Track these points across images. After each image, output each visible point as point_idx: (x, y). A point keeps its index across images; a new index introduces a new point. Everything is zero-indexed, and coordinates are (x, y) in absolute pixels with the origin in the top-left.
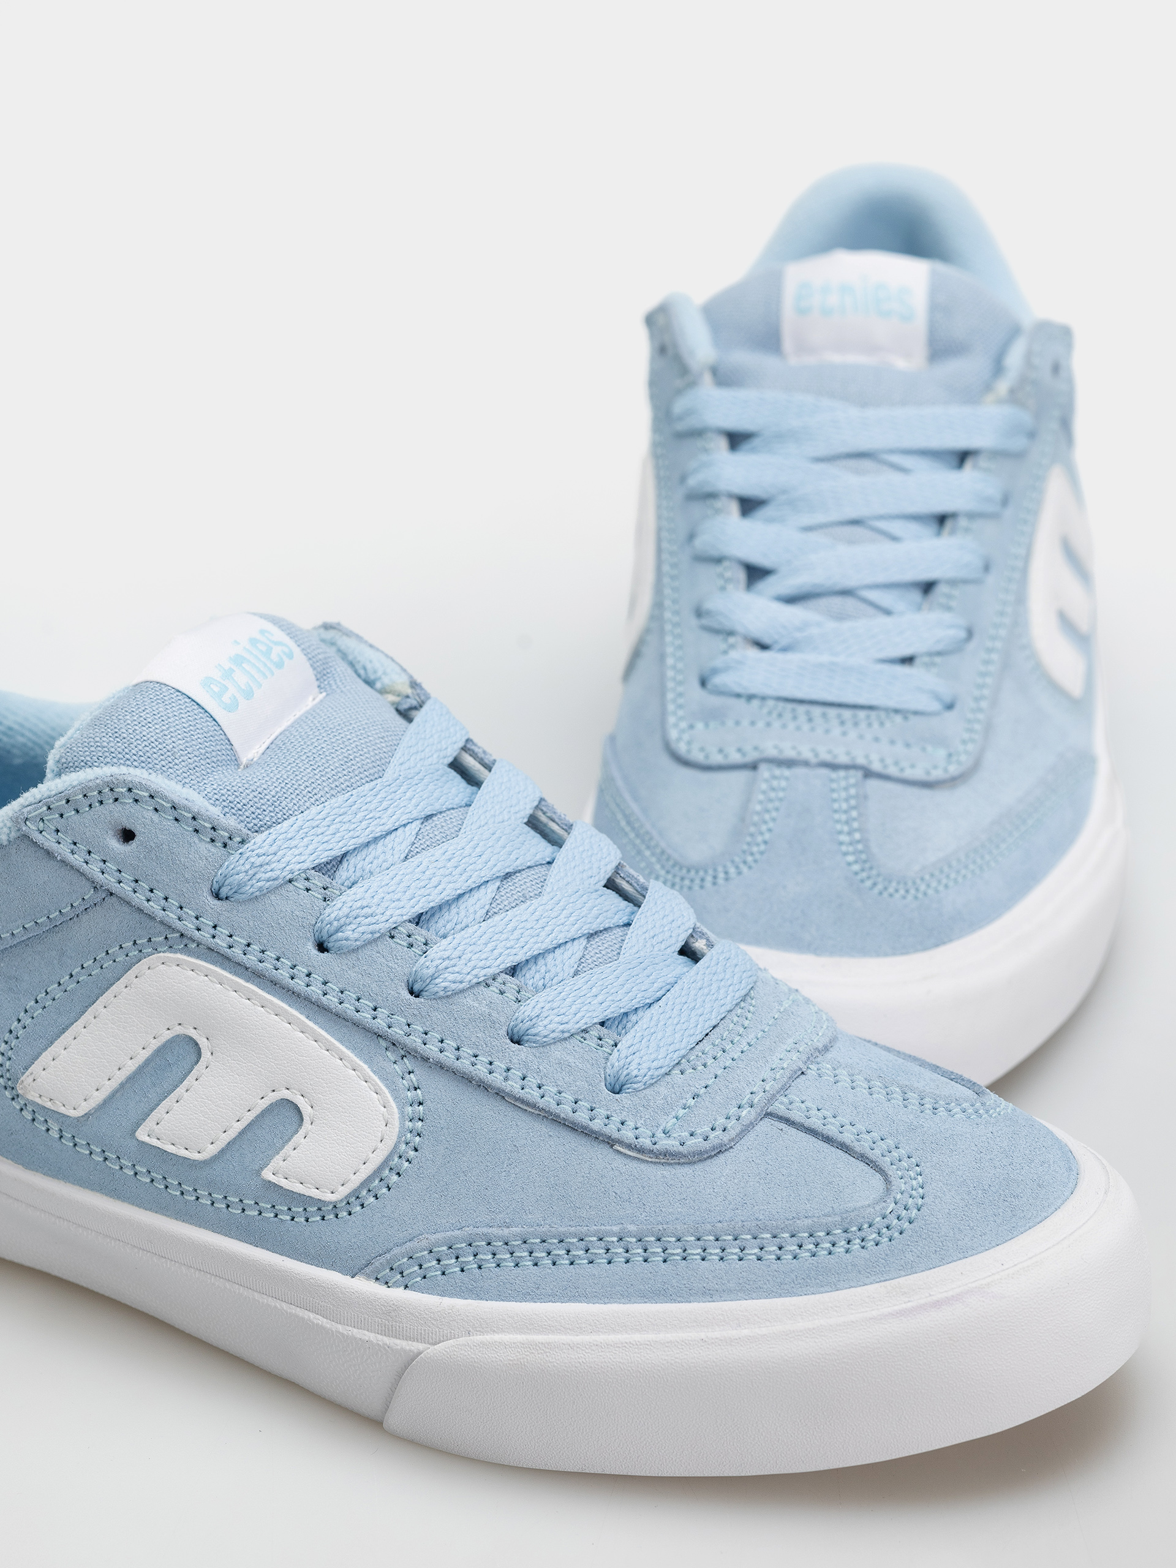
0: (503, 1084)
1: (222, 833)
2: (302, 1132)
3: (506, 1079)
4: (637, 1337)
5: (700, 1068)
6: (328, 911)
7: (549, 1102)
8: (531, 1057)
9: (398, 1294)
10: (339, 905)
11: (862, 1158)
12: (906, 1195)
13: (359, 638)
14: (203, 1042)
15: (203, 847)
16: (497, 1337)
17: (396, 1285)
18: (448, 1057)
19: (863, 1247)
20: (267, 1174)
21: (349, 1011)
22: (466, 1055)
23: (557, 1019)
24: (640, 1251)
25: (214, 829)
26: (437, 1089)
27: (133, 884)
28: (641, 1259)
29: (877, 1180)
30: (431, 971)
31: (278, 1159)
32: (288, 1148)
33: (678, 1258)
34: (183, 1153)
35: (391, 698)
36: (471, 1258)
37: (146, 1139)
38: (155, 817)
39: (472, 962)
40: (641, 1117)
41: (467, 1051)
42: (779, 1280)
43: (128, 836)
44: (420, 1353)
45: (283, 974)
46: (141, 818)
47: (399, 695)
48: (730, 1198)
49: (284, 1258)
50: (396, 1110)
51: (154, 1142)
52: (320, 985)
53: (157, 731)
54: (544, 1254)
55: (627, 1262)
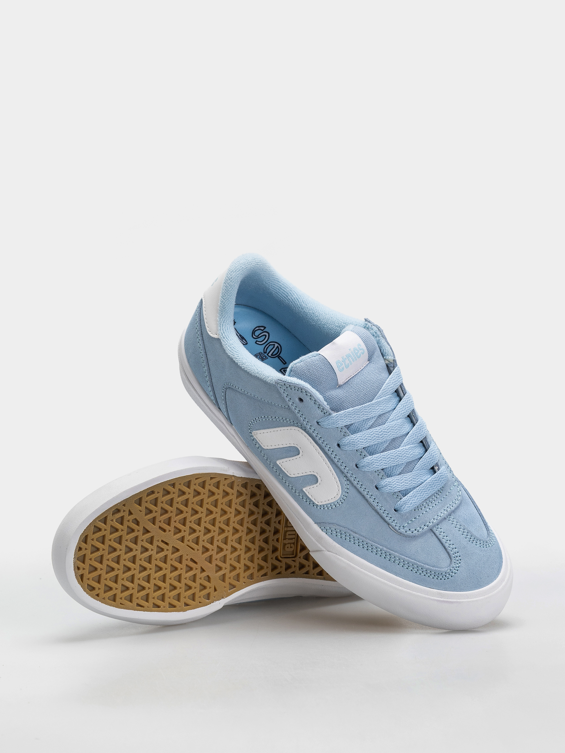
0: (369, 499)
1: (325, 411)
2: (316, 485)
3: (370, 498)
4: (375, 577)
5: (420, 510)
6: (343, 439)
7: (378, 508)
8: (379, 494)
9: (323, 534)
10: (347, 439)
11: (448, 553)
12: (454, 569)
13: (386, 339)
14: (301, 452)
15: (319, 411)
16: (342, 559)
17: (324, 532)
18: (358, 486)
19: (437, 579)
20: (304, 489)
21: (339, 465)
22: (363, 488)
23: (389, 488)
24: (384, 555)
25: (323, 409)
26: (352, 491)
27: (298, 411)
28: (384, 557)
29: (448, 561)
30: (362, 465)
31: (308, 488)
32: (312, 486)
33: (393, 561)
34: (286, 472)
35: (387, 362)
36: (344, 536)
37: (278, 464)
38: (310, 400)
39: (374, 465)
40: (399, 521)
41: (364, 487)
42: (414, 578)
43: (301, 400)
44: (323, 551)
45: (327, 449)
46: (306, 399)
47: (389, 362)
48: (412, 551)
49: (301, 508)
50: (341, 492)
51: (280, 466)
52: (334, 455)
53: (320, 374)
54: (362, 544)
55: (380, 556)
